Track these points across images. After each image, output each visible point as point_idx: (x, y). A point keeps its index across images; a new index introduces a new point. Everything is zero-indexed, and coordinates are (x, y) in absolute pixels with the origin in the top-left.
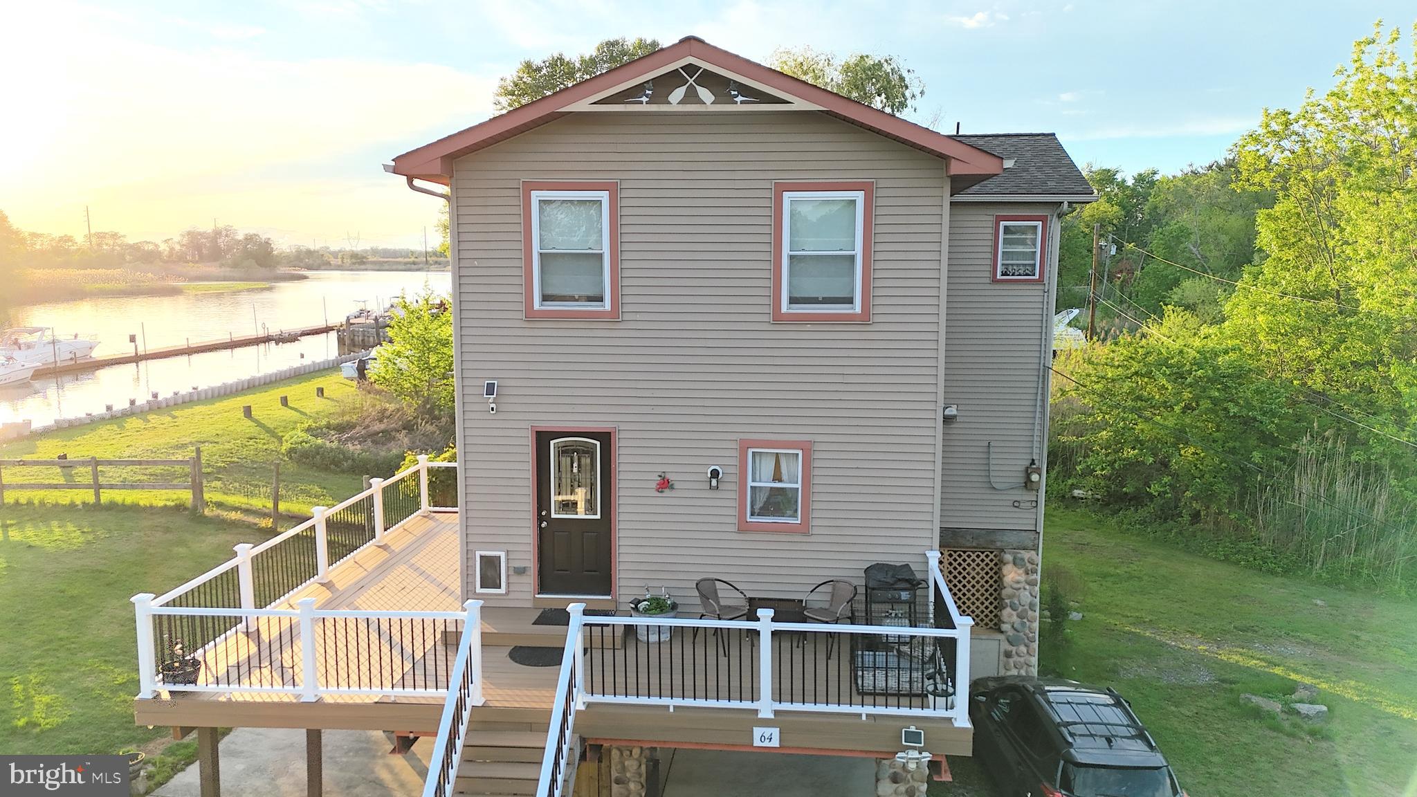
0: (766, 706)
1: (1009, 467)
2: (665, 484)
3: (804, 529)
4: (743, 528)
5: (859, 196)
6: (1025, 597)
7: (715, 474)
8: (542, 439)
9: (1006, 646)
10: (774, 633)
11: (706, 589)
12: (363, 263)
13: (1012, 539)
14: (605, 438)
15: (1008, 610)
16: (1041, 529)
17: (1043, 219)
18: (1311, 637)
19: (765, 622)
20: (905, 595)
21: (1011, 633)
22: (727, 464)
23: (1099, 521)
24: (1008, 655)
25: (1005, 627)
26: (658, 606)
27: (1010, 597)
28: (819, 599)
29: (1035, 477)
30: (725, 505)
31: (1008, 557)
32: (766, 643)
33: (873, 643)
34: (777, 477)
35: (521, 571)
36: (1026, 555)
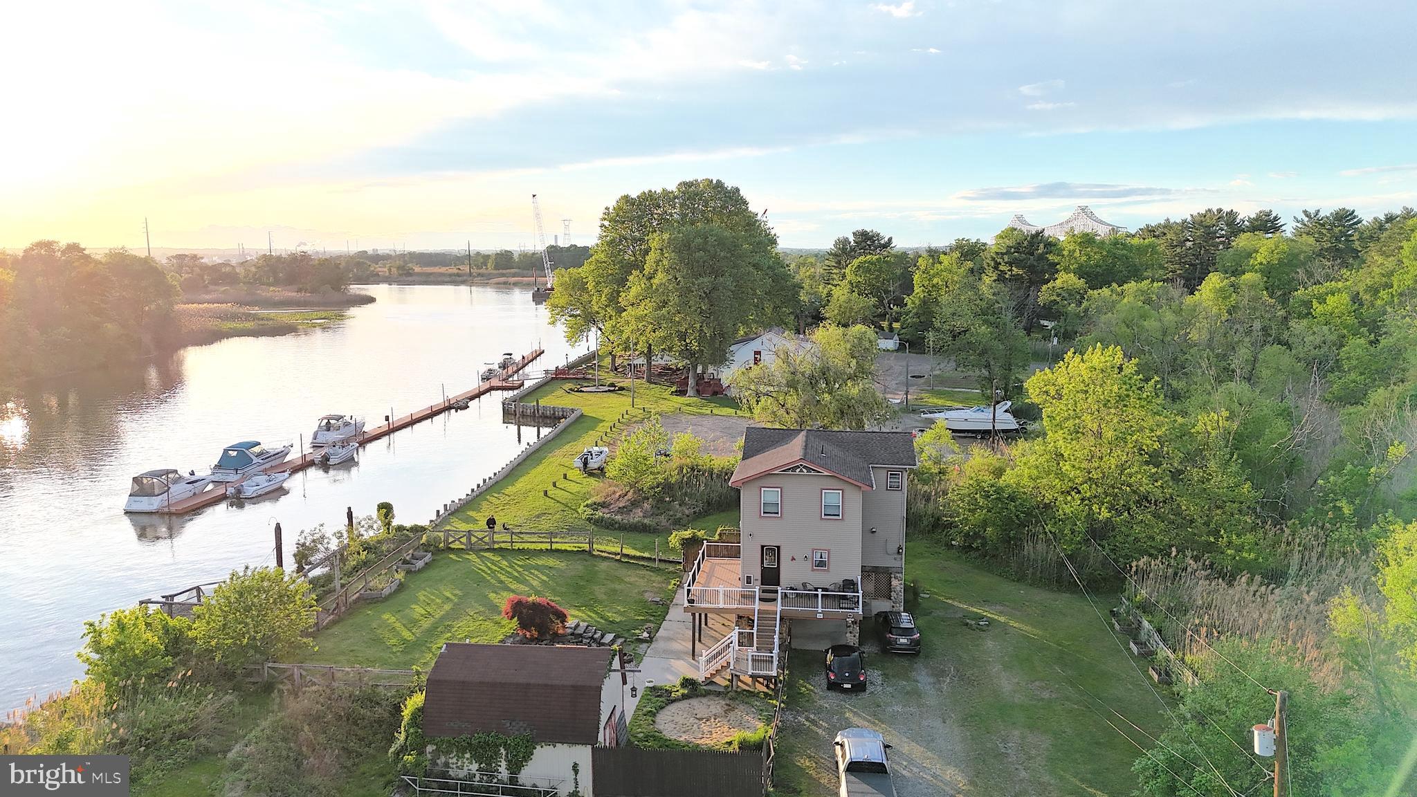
0: (820, 610)
1: (893, 548)
2: (793, 559)
3: (828, 571)
4: (813, 570)
5: (841, 492)
6: (898, 588)
7: (806, 557)
8: (763, 547)
9: (892, 603)
10: (822, 595)
11: (804, 585)
12: (411, 275)
13: (895, 570)
14: (778, 547)
15: (893, 592)
16: (903, 567)
17: (902, 472)
18: (1007, 603)
19: (820, 592)
20: (852, 587)
21: (894, 600)
22: (809, 555)
23: (959, 557)
24: (893, 607)
25: (892, 598)
26: (792, 589)
27: (894, 588)
28: (832, 588)
29: (901, 551)
30: (809, 564)
31: (893, 576)
32: (820, 596)
33: (844, 598)
34: (821, 557)
35: (757, 580)
36: (898, 575)
